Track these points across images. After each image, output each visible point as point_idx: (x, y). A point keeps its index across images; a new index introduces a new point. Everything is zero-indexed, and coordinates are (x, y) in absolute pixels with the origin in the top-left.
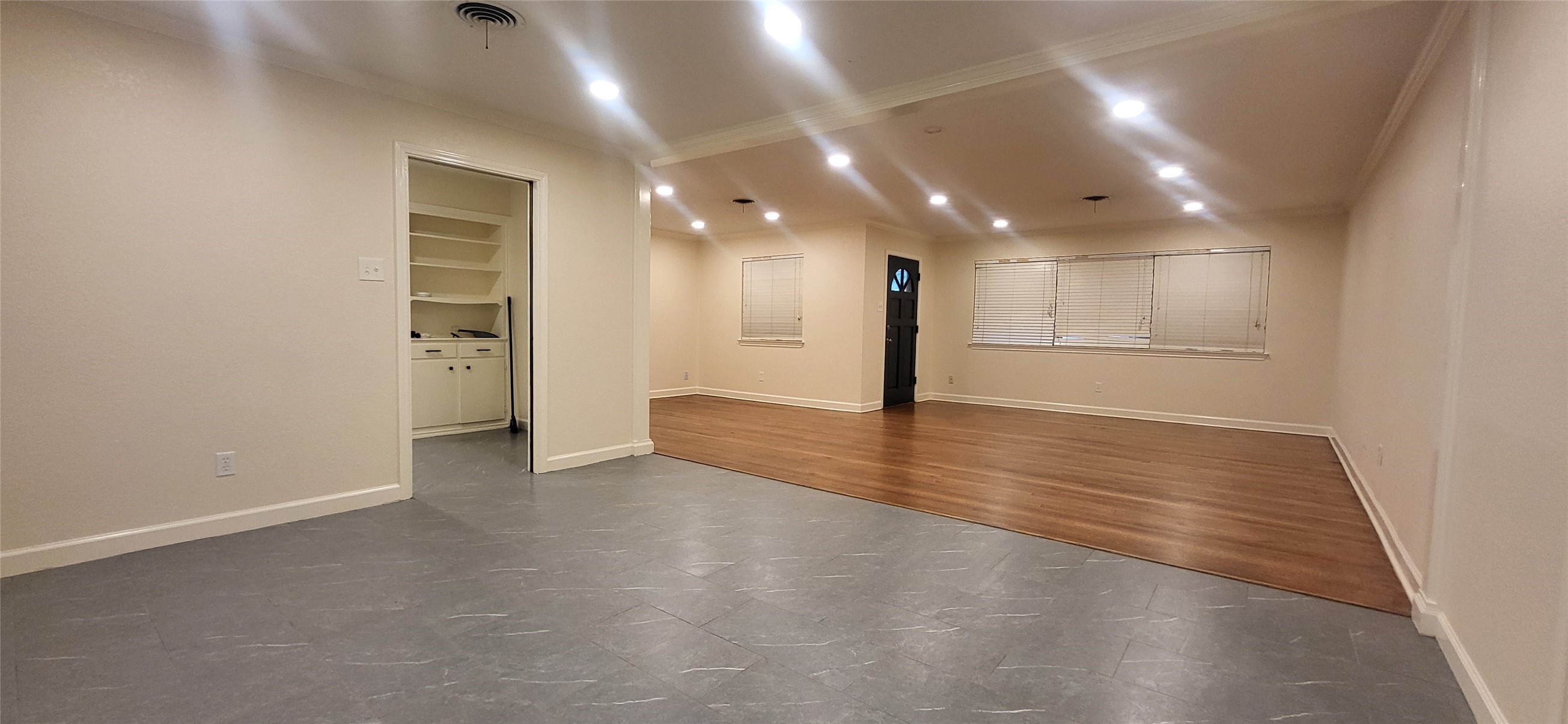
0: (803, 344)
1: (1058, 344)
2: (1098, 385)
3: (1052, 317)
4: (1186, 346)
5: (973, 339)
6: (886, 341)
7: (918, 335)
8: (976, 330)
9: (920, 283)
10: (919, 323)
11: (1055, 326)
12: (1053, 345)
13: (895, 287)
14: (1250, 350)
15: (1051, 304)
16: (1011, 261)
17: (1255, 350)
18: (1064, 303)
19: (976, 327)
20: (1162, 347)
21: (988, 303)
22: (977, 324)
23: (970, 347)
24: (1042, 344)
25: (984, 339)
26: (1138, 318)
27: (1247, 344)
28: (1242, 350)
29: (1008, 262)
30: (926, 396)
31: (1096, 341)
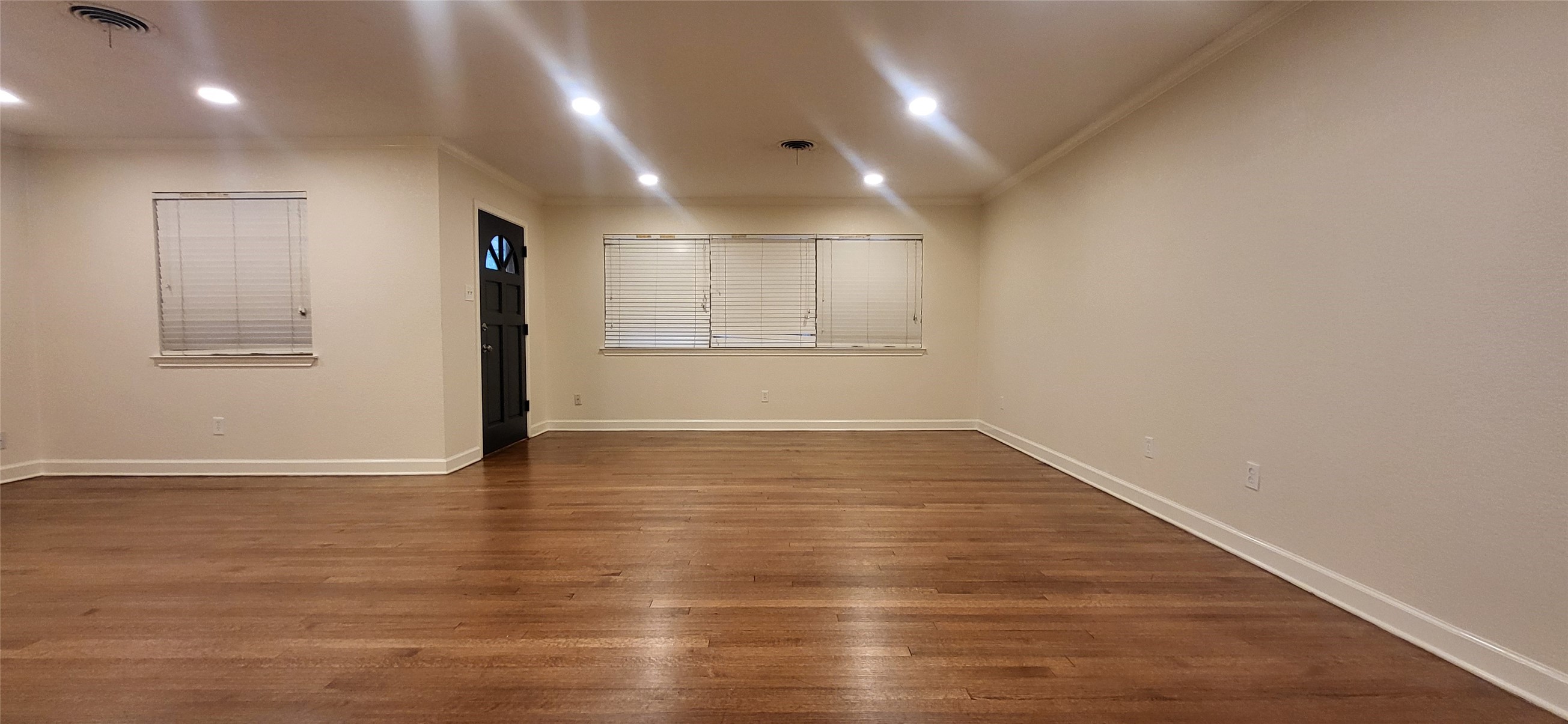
0: (316, 359)
1: (716, 345)
2: (765, 394)
3: (706, 311)
4: (852, 342)
5: (606, 341)
6: (483, 349)
7: (528, 338)
8: (609, 329)
9: (526, 260)
10: (527, 322)
11: (710, 322)
12: (710, 347)
13: (491, 264)
14: (909, 346)
15: (705, 295)
16: (653, 237)
17: (913, 345)
18: (720, 293)
19: (610, 325)
20: (829, 345)
21: (624, 292)
22: (610, 321)
23: (603, 353)
24: (696, 346)
25: (621, 342)
26: (803, 312)
27: (907, 339)
28: (903, 346)
29: (648, 237)
30: (542, 426)
31: (760, 341)
